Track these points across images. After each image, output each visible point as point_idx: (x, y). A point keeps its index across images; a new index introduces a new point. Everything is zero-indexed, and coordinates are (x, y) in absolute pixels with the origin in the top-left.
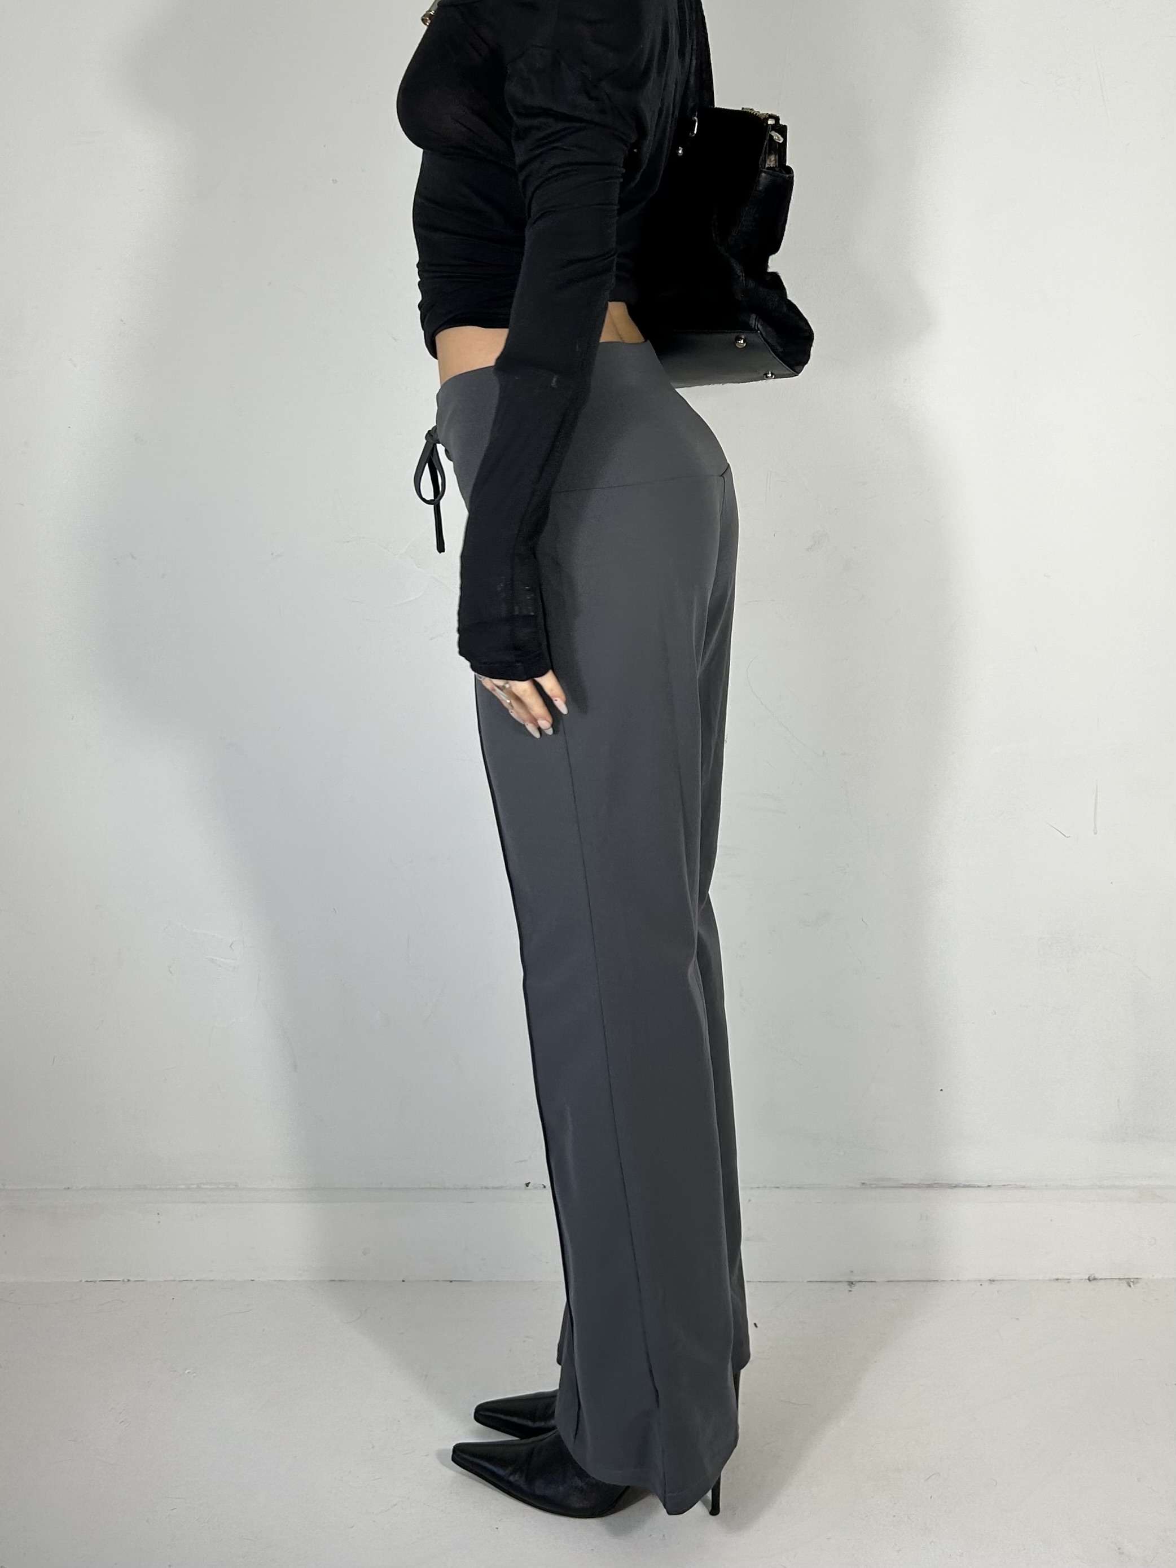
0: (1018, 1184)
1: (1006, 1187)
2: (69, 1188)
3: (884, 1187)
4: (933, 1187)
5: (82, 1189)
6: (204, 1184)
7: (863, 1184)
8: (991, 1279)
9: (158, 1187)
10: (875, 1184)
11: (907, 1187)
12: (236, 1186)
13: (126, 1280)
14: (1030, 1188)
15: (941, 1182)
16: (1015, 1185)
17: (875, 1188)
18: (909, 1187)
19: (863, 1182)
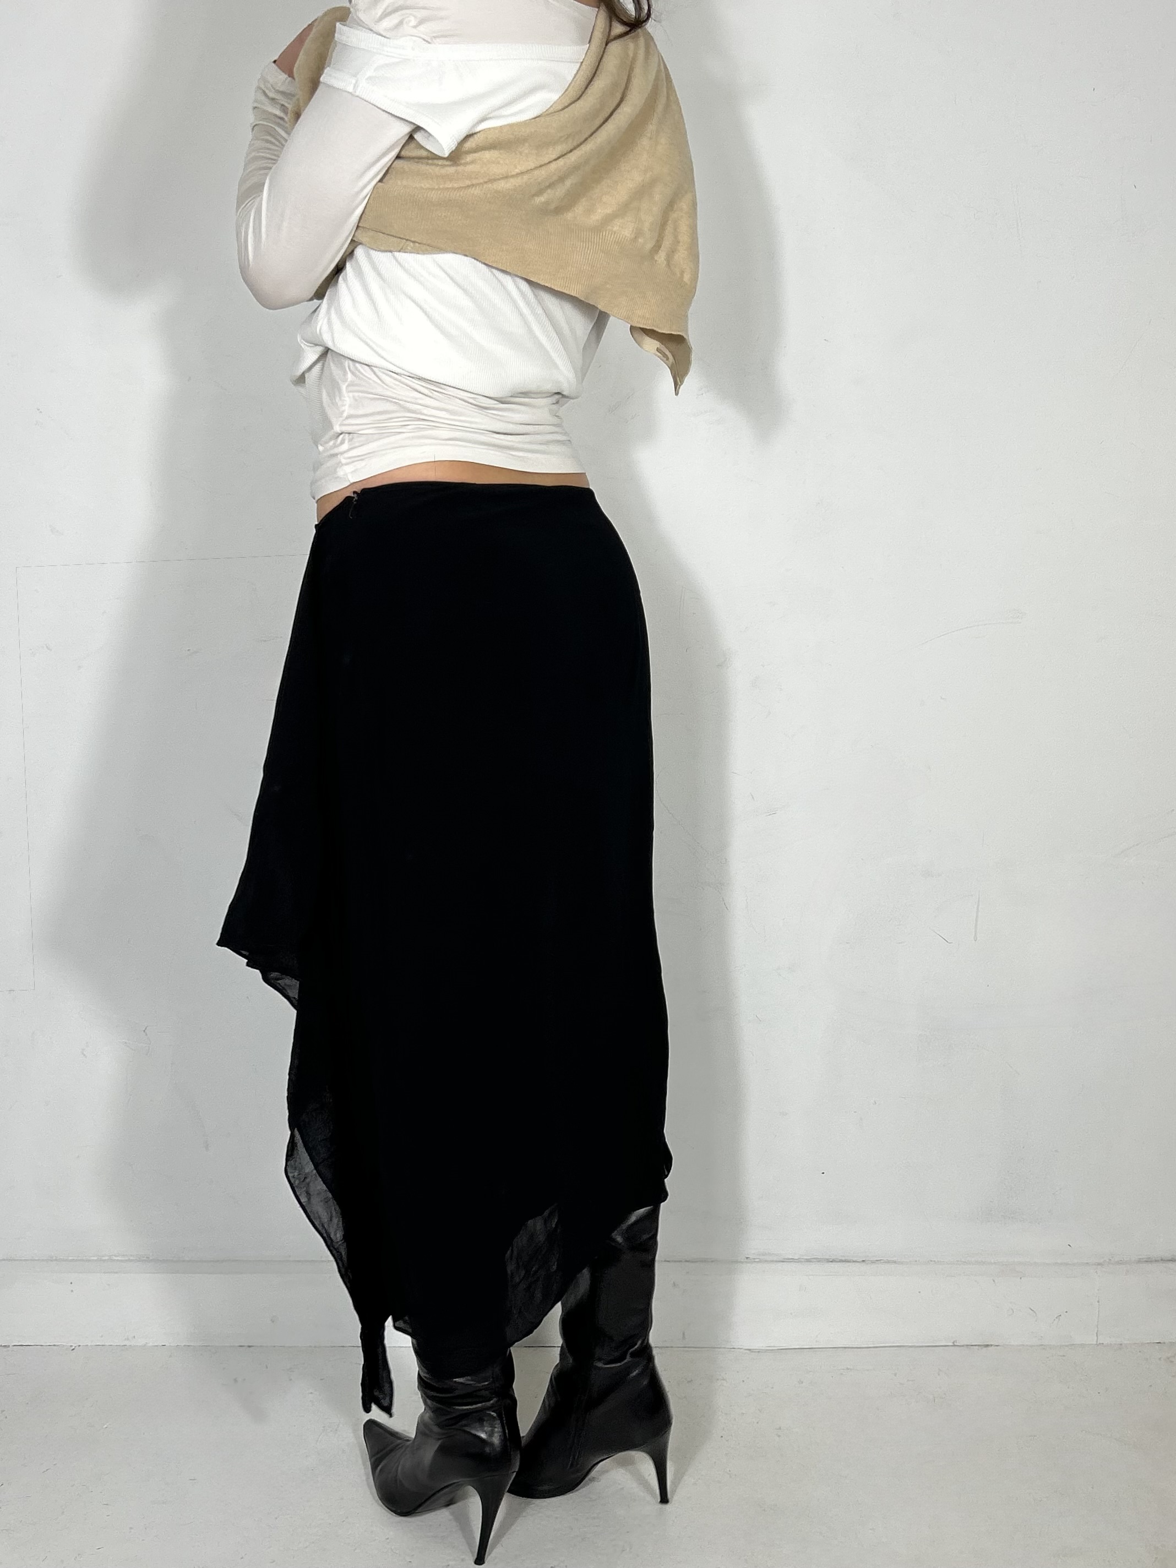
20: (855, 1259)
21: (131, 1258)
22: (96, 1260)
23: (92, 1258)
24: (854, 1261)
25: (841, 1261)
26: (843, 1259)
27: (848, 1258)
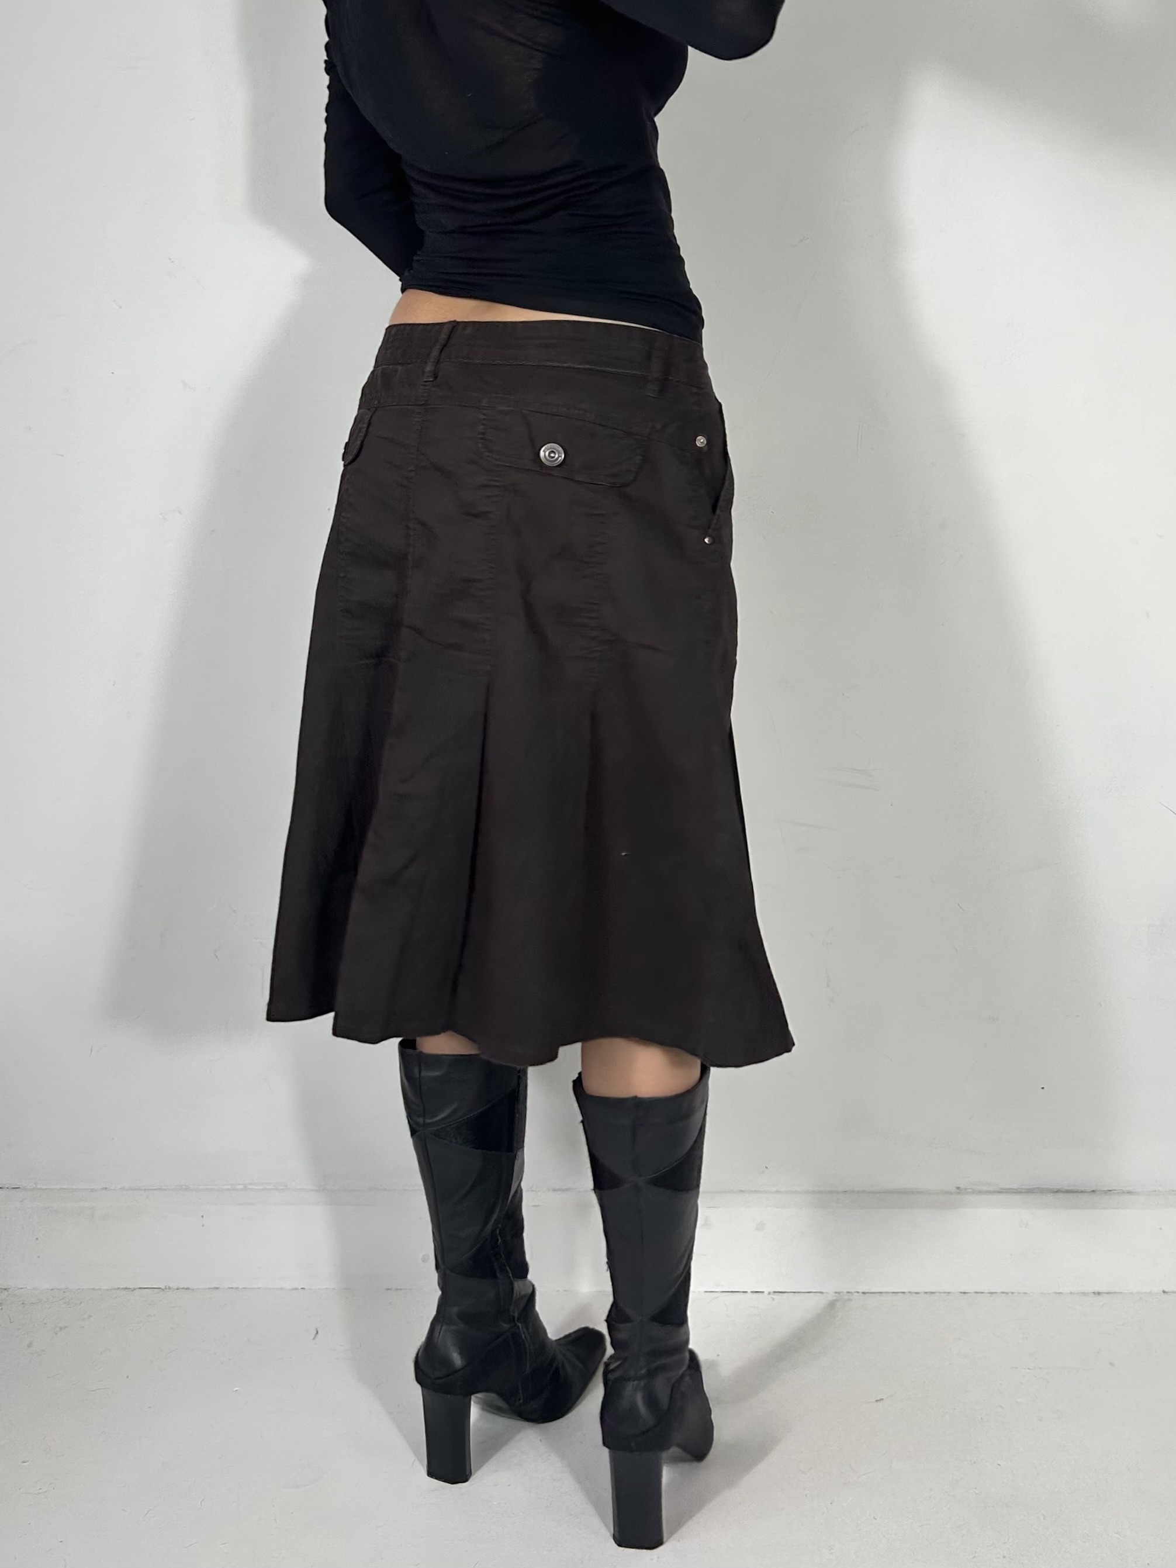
4: (1033, 1193)
5: (120, 1189)
7: (958, 1188)
8: (1096, 1291)
9: (202, 1187)
10: (972, 1189)
13: (167, 1287)
20: (1082, 1189)
21: (268, 1187)
22: (228, 1189)
23: (226, 1187)
24: (1082, 1192)
25: (1068, 1192)
26: (1070, 1188)
27: (1076, 1188)
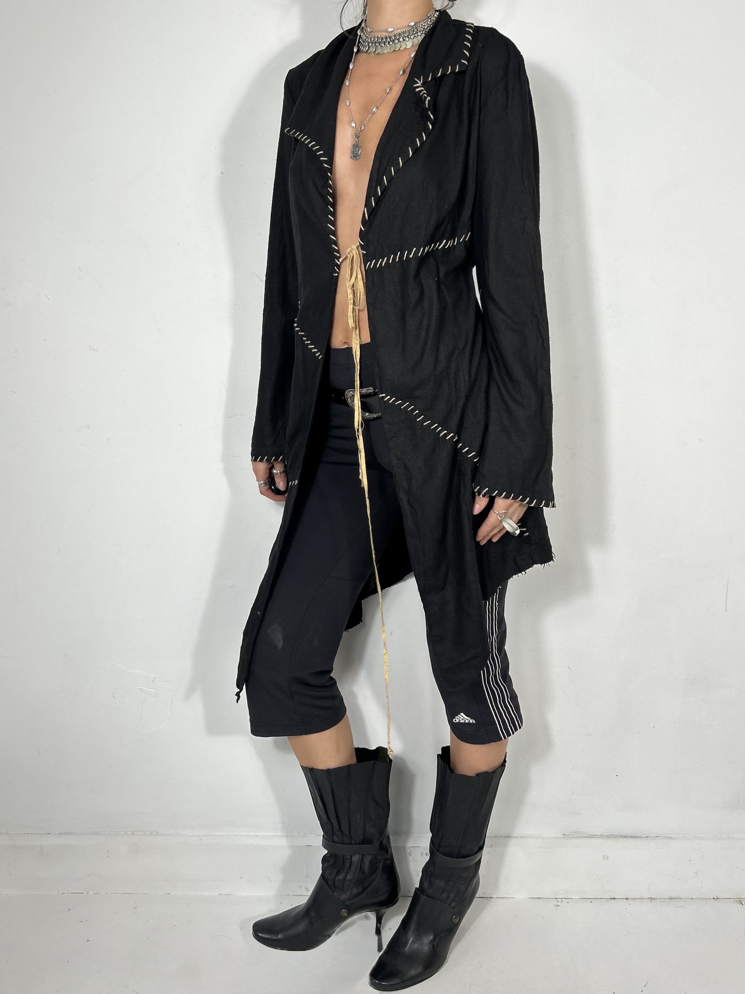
0: (666, 835)
1: (658, 837)
2: (49, 833)
3: (578, 837)
6: (136, 831)
11: (593, 837)
12: (158, 832)
14: (673, 838)
15: (615, 834)
16: (664, 836)
17: (571, 838)
18: (596, 837)
19: (564, 833)
